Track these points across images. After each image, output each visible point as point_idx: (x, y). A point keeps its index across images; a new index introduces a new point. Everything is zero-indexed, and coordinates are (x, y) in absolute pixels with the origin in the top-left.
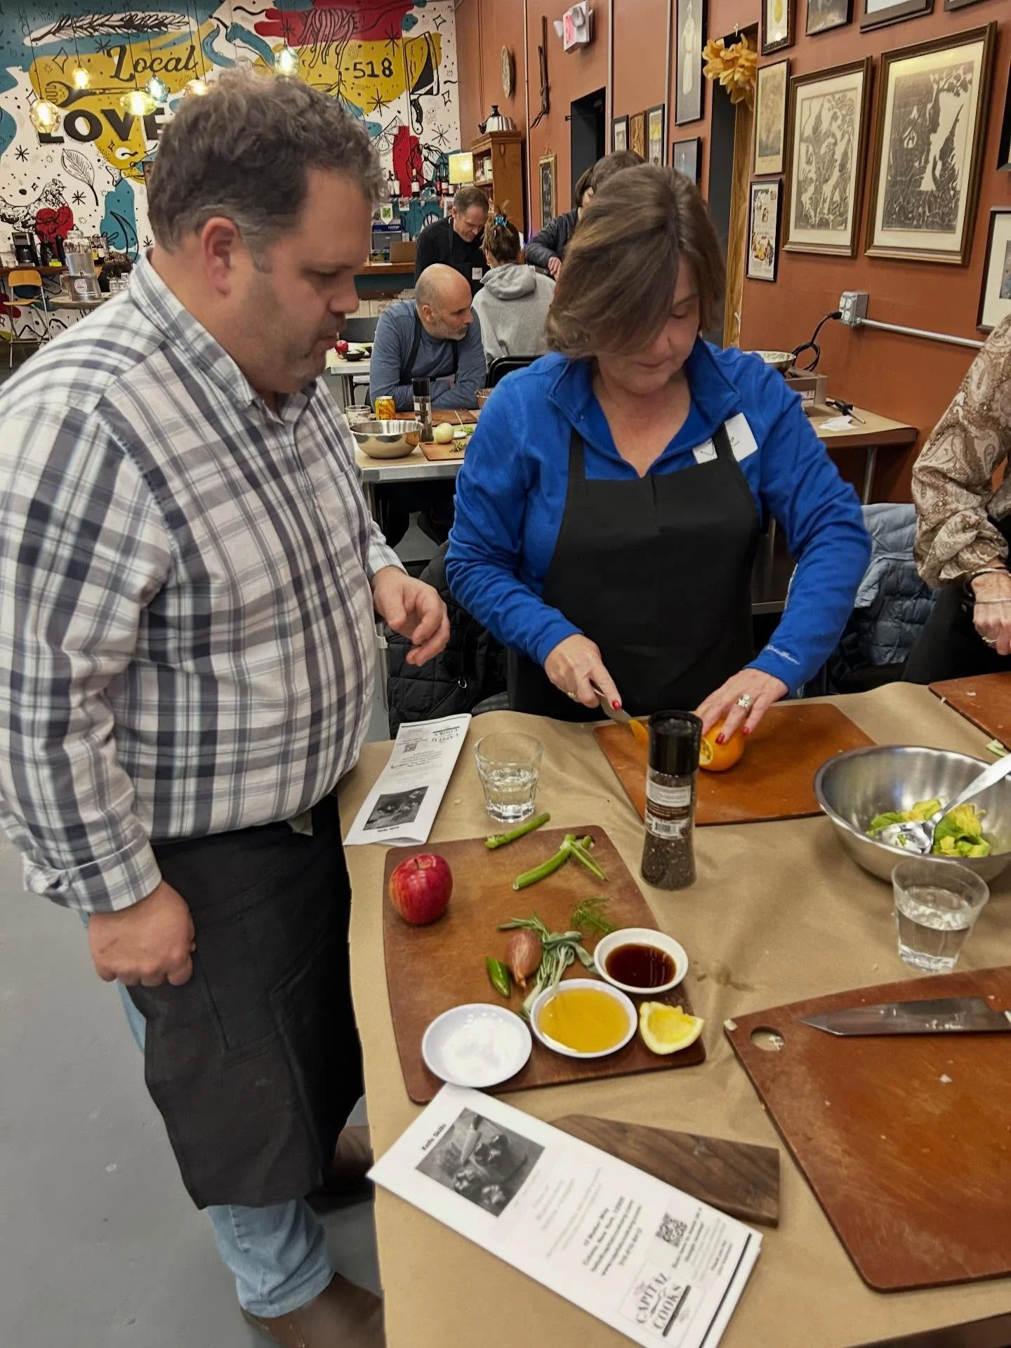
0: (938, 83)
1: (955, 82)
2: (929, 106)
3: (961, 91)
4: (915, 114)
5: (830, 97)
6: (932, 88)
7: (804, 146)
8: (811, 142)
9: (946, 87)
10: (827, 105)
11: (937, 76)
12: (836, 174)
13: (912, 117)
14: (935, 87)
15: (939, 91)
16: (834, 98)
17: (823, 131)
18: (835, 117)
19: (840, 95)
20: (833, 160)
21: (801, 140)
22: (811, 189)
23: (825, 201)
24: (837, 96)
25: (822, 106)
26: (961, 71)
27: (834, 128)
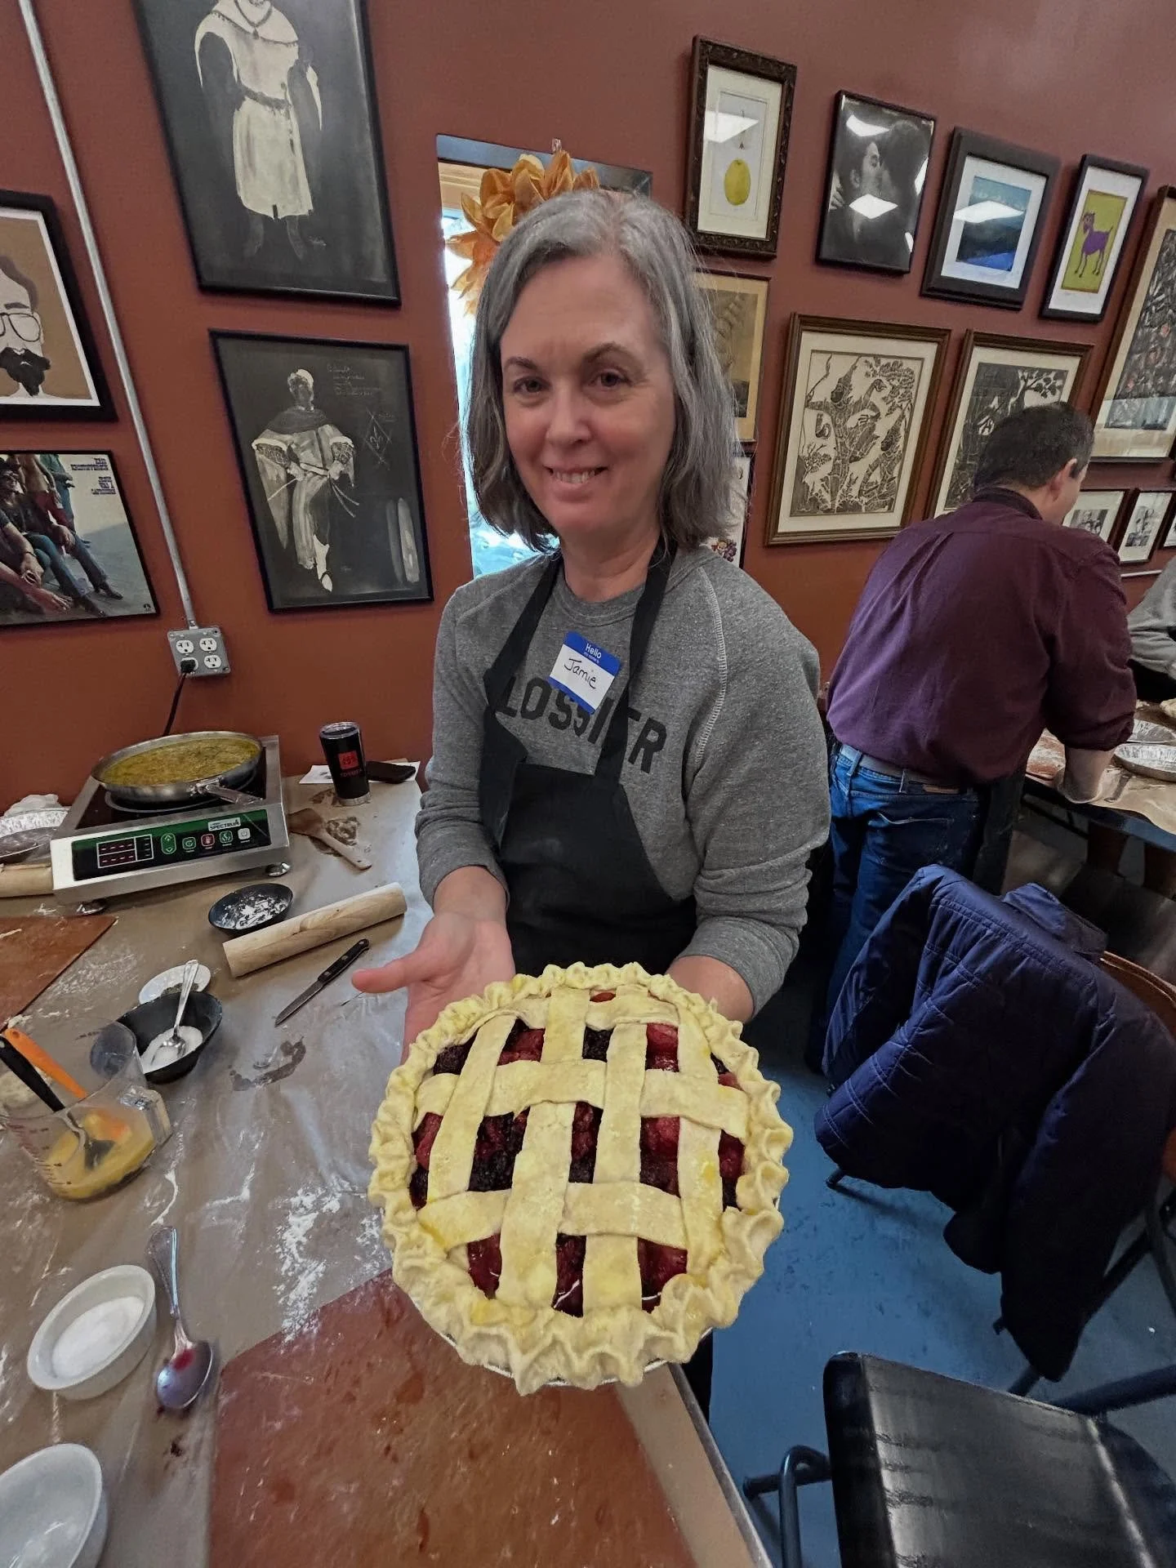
0: (1026, 381)
1: (1044, 384)
2: (1013, 400)
3: (1049, 394)
4: (995, 403)
5: (871, 360)
6: (1018, 383)
7: (811, 416)
8: (827, 409)
9: (1034, 386)
10: (862, 368)
11: (1026, 374)
12: (875, 452)
13: (992, 406)
14: (1022, 383)
15: (1026, 388)
16: (878, 362)
17: (855, 399)
18: (877, 386)
19: (892, 361)
20: (870, 436)
21: (808, 404)
22: (826, 469)
23: (852, 482)
24: (884, 362)
25: (854, 367)
26: (1052, 376)
27: (876, 398)
